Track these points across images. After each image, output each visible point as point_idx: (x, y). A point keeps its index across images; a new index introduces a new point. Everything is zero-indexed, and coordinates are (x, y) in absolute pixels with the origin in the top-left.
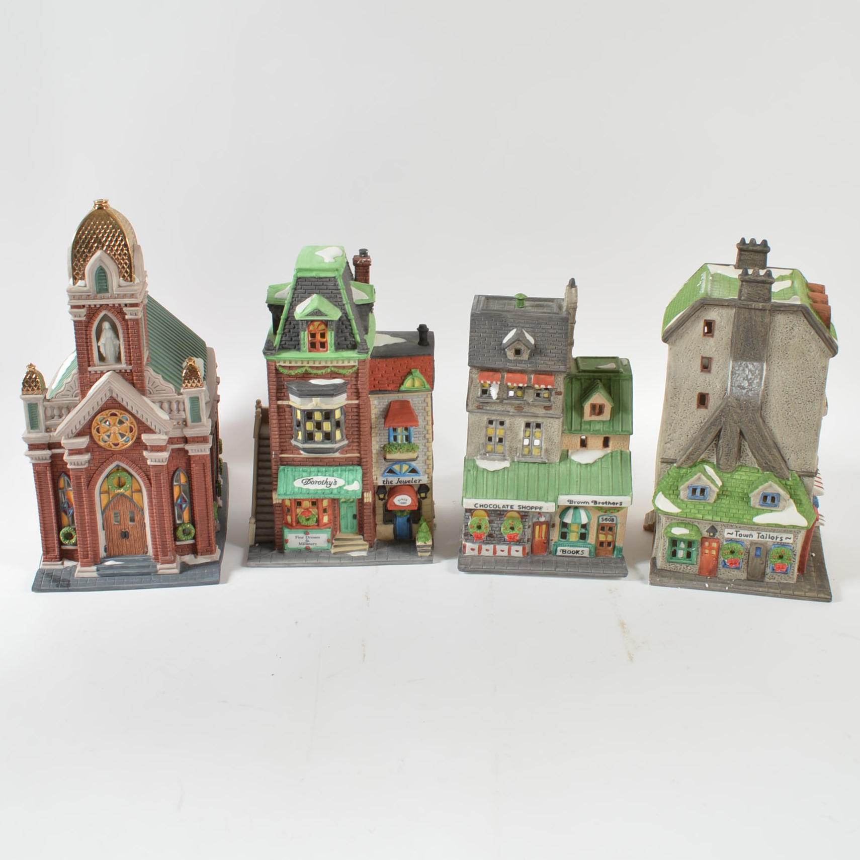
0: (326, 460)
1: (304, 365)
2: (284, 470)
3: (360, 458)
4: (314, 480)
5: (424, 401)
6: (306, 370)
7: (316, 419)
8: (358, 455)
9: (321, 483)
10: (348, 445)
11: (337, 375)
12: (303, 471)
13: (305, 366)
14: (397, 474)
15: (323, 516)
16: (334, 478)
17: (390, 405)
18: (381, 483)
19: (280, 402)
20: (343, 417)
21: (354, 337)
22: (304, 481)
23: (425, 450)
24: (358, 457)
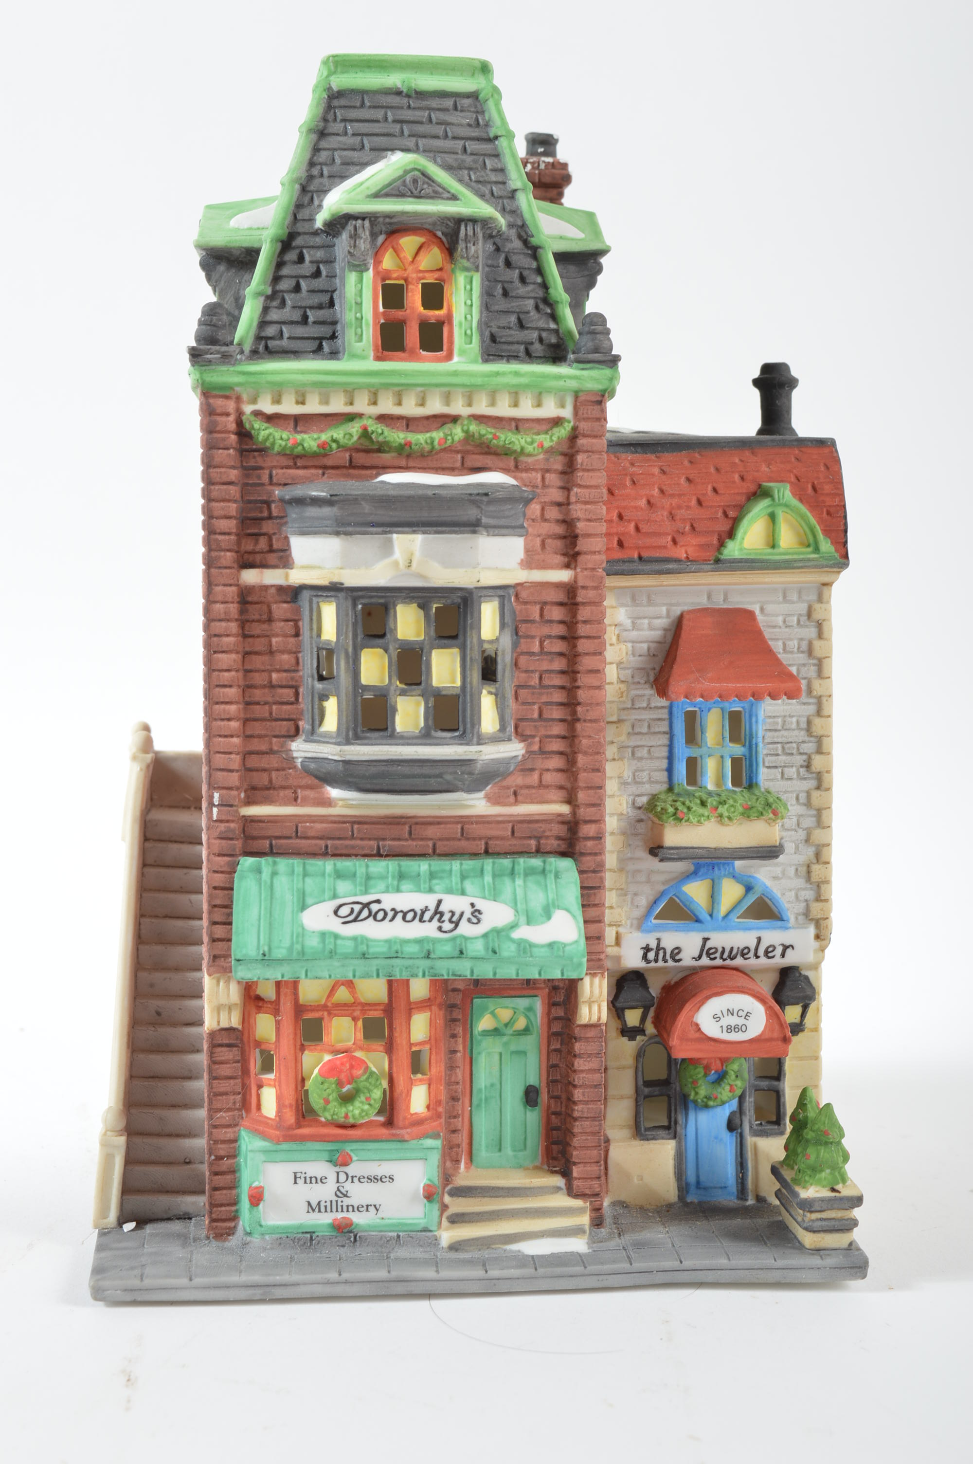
0: (431, 831)
1: (357, 408)
2: (259, 871)
3: (572, 825)
4: (387, 904)
5: (809, 615)
6: (365, 434)
7: (400, 636)
8: (565, 809)
9: (420, 916)
10: (524, 767)
11: (488, 460)
12: (339, 875)
13: (360, 416)
14: (698, 920)
15: (411, 1083)
16: (469, 900)
17: (678, 626)
18: (632, 960)
19: (250, 577)
20: (506, 642)
21: (554, 317)
22: (345, 911)
23: (809, 822)
24: (561, 820)
